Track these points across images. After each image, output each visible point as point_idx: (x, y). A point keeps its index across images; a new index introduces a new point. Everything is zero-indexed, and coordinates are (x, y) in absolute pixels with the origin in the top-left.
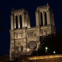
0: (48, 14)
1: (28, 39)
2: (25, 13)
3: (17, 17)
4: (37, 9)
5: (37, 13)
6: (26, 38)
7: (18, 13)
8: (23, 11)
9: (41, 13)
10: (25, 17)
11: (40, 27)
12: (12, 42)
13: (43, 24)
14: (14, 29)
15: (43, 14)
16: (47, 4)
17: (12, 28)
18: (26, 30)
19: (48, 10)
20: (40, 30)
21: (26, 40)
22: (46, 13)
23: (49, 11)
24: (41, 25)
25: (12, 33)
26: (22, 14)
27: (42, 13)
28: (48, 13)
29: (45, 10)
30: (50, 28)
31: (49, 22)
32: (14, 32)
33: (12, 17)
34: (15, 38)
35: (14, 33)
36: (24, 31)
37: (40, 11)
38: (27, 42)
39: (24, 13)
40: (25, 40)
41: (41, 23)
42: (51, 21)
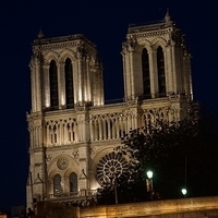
0: (168, 53)
1: (96, 149)
2: (84, 52)
3: (53, 64)
4: (129, 36)
5: (130, 49)
6: (89, 143)
7: (59, 51)
8: (78, 42)
9: (145, 51)
10: (83, 65)
11: (140, 103)
12: (36, 158)
13: (152, 91)
14: (45, 110)
15: (150, 52)
16: (167, 18)
17: (36, 107)
18: (87, 115)
19: (167, 37)
20: (140, 112)
21: (89, 150)
22: (160, 49)
23: (173, 43)
24: (144, 95)
25: (35, 124)
26: (71, 56)
27: (148, 49)
28: (168, 50)
29: (158, 38)
30: (177, 106)
31: (171, 85)
32: (43, 121)
33: (35, 66)
34: (49, 143)
35: (44, 124)
36: (81, 117)
37: (141, 41)
38: (92, 157)
39: (79, 50)
40: (83, 151)
41: (142, 86)
42: (180, 81)
